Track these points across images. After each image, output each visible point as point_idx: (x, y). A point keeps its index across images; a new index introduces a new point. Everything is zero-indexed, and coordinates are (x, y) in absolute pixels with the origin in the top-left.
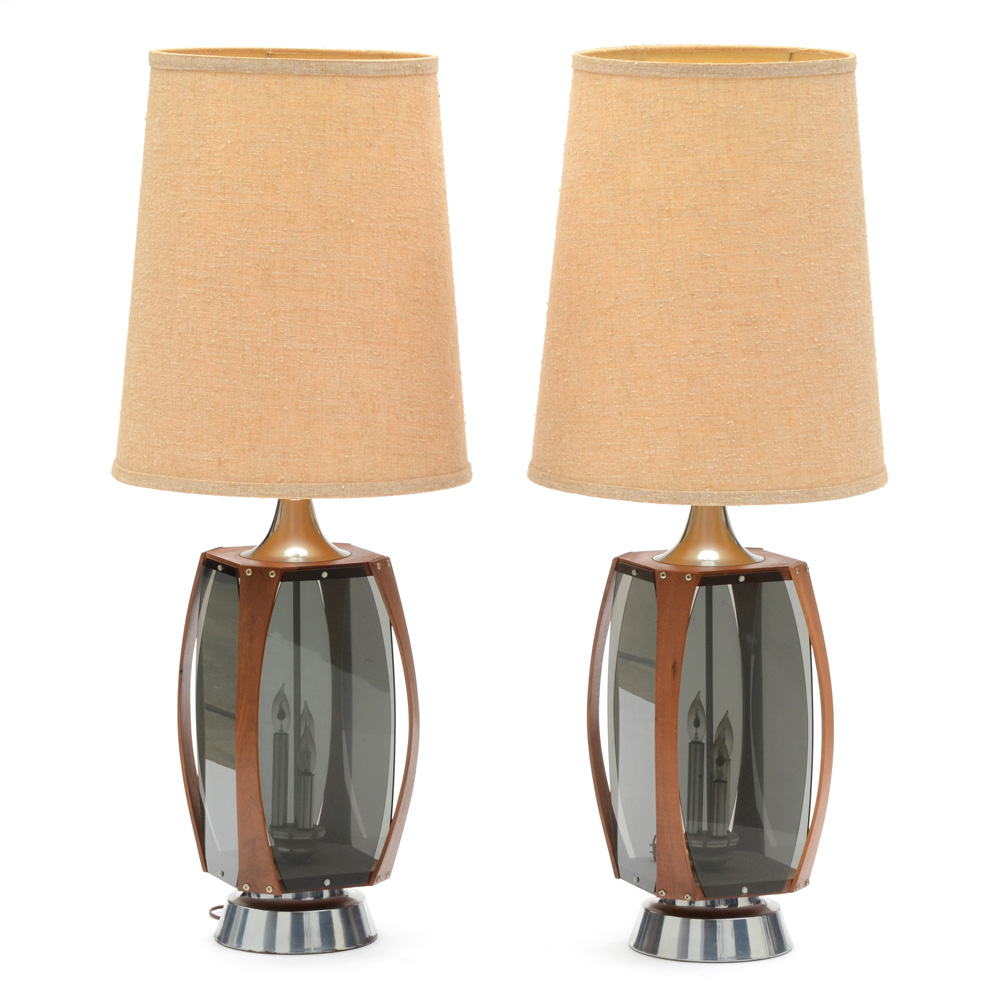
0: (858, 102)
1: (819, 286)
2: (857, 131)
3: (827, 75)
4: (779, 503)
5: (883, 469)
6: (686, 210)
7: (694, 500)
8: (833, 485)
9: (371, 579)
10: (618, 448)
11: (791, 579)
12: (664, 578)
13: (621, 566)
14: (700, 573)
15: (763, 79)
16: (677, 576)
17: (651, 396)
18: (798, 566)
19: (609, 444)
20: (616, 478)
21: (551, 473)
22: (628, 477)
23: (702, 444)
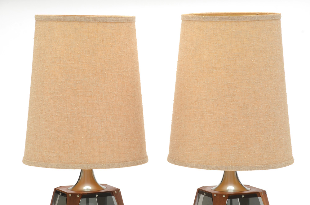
0: (282, 30)
1: (269, 94)
2: (281, 40)
3: (271, 20)
4: (256, 170)
5: (292, 158)
6: (222, 67)
7: (225, 168)
8: (275, 163)
9: (113, 197)
10: (198, 150)
11: (260, 196)
12: (215, 196)
13: (200, 191)
14: (228, 194)
15: (248, 21)
16: (220, 195)
17: (210, 132)
18: (263, 192)
19: (195, 149)
20: (198, 161)
21: (175, 159)
22: (202, 161)
23: (228, 149)
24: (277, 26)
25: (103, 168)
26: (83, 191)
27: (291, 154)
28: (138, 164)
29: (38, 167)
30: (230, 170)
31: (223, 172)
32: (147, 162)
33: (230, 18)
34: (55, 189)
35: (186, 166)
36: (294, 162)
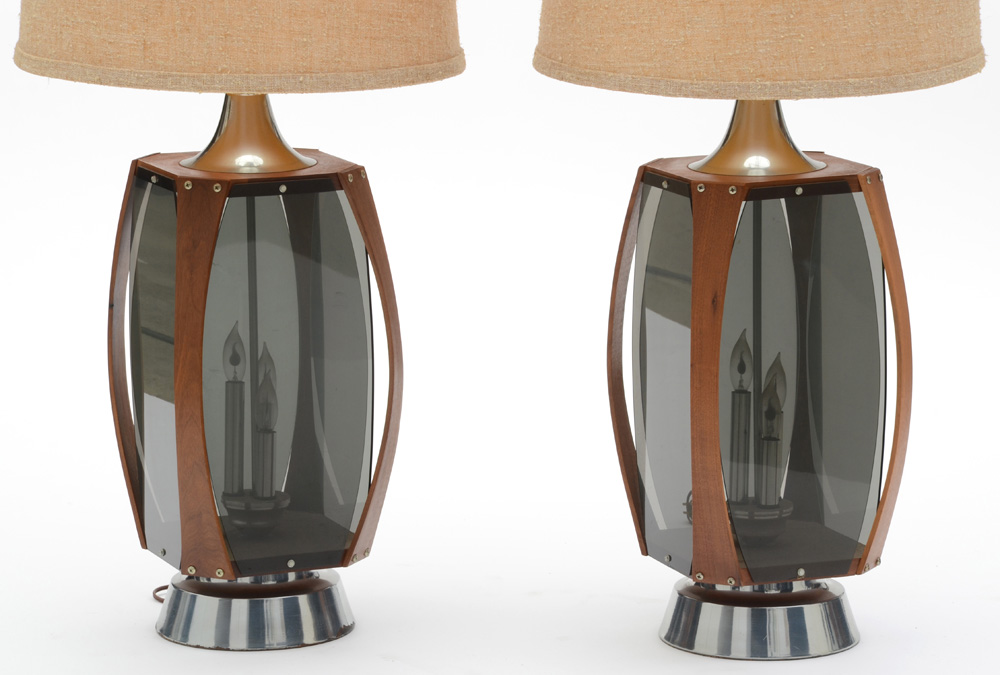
4: (848, 95)
5: (980, 49)
7: (740, 92)
8: (917, 71)
9: (341, 194)
10: (645, 28)
11: (860, 190)
12: (702, 191)
13: (649, 176)
14: (747, 185)
16: (718, 189)
18: (869, 174)
19: (633, 23)
20: (643, 67)
21: (562, 61)
22: (658, 65)
23: (751, 21)
25: (303, 90)
26: (234, 171)
27: (976, 34)
28: (428, 77)
29: (72, 79)
30: (758, 99)
31: (730, 104)
32: (461, 72)
34: (135, 163)
35: (600, 84)
36: (987, 64)
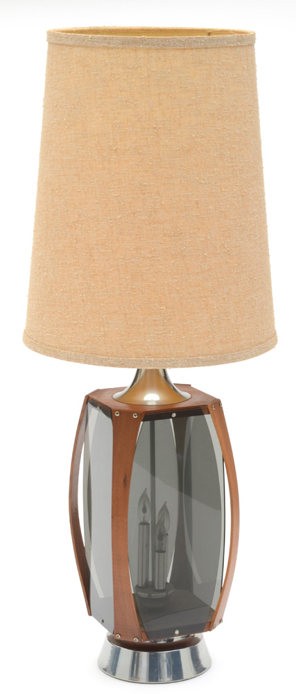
0: (257, 68)
1: (228, 206)
2: (256, 90)
3: (234, 46)
6: (128, 150)
8: (238, 350)
10: (81, 326)
11: (209, 413)
12: (118, 415)
13: (90, 400)
14: (144, 412)
15: (185, 49)
16: (127, 414)
17: (105, 288)
18: (214, 404)
19: (75, 322)
20: (81, 348)
21: (36, 341)
22: (89, 347)
23: (142, 324)
24: (247, 59)
33: (145, 40)
36: (278, 341)
